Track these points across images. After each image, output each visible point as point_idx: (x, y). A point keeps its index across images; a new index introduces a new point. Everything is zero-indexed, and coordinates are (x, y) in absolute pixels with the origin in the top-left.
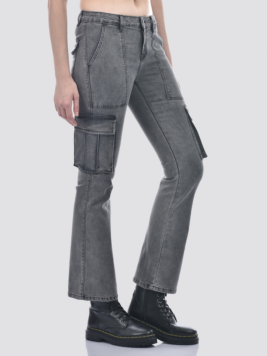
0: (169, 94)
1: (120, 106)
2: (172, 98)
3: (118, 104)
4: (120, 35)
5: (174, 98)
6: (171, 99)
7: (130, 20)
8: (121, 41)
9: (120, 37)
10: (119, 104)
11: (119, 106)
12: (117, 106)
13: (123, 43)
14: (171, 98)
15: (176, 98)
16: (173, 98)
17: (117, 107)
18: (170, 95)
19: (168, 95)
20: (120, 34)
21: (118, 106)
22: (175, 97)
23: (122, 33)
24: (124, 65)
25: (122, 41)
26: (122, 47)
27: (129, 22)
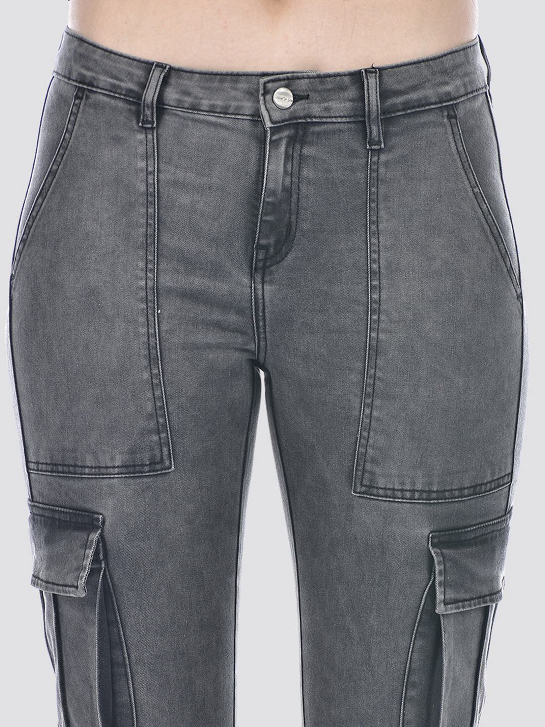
0: (368, 466)
1: (116, 470)
2: (375, 491)
3: (105, 461)
4: (141, 142)
5: (390, 493)
6: (370, 490)
7: (202, 88)
8: (141, 170)
9: (141, 150)
10: (112, 459)
11: (111, 470)
12: (100, 467)
13: (151, 181)
14: (370, 487)
15: (399, 494)
16: (381, 492)
17: (104, 471)
18: (373, 473)
19: (360, 473)
20: (141, 136)
21: (107, 467)
22: (393, 489)
23: (150, 136)
24: (143, 283)
25: (150, 169)
26: (142, 200)
27: (196, 97)
